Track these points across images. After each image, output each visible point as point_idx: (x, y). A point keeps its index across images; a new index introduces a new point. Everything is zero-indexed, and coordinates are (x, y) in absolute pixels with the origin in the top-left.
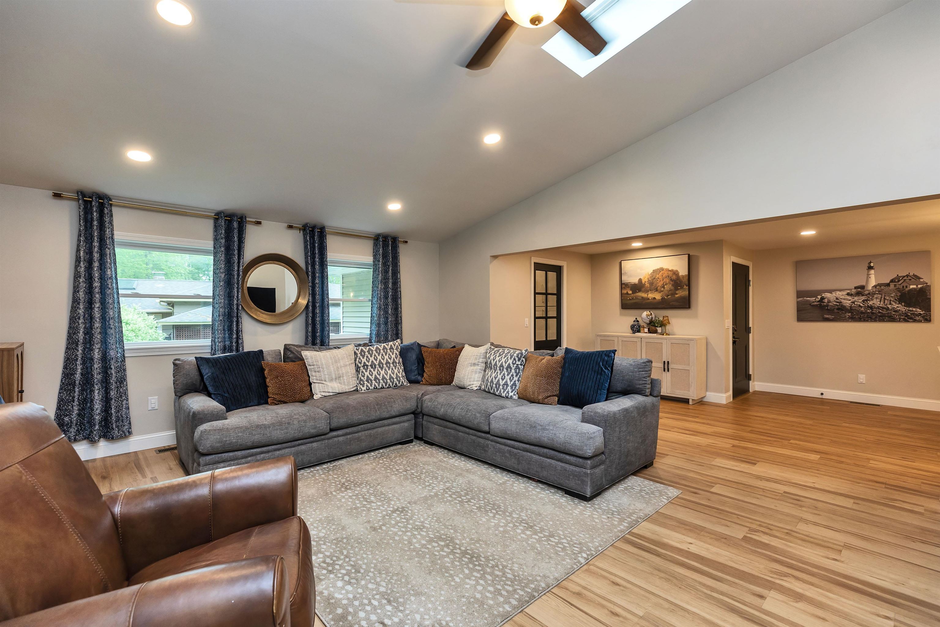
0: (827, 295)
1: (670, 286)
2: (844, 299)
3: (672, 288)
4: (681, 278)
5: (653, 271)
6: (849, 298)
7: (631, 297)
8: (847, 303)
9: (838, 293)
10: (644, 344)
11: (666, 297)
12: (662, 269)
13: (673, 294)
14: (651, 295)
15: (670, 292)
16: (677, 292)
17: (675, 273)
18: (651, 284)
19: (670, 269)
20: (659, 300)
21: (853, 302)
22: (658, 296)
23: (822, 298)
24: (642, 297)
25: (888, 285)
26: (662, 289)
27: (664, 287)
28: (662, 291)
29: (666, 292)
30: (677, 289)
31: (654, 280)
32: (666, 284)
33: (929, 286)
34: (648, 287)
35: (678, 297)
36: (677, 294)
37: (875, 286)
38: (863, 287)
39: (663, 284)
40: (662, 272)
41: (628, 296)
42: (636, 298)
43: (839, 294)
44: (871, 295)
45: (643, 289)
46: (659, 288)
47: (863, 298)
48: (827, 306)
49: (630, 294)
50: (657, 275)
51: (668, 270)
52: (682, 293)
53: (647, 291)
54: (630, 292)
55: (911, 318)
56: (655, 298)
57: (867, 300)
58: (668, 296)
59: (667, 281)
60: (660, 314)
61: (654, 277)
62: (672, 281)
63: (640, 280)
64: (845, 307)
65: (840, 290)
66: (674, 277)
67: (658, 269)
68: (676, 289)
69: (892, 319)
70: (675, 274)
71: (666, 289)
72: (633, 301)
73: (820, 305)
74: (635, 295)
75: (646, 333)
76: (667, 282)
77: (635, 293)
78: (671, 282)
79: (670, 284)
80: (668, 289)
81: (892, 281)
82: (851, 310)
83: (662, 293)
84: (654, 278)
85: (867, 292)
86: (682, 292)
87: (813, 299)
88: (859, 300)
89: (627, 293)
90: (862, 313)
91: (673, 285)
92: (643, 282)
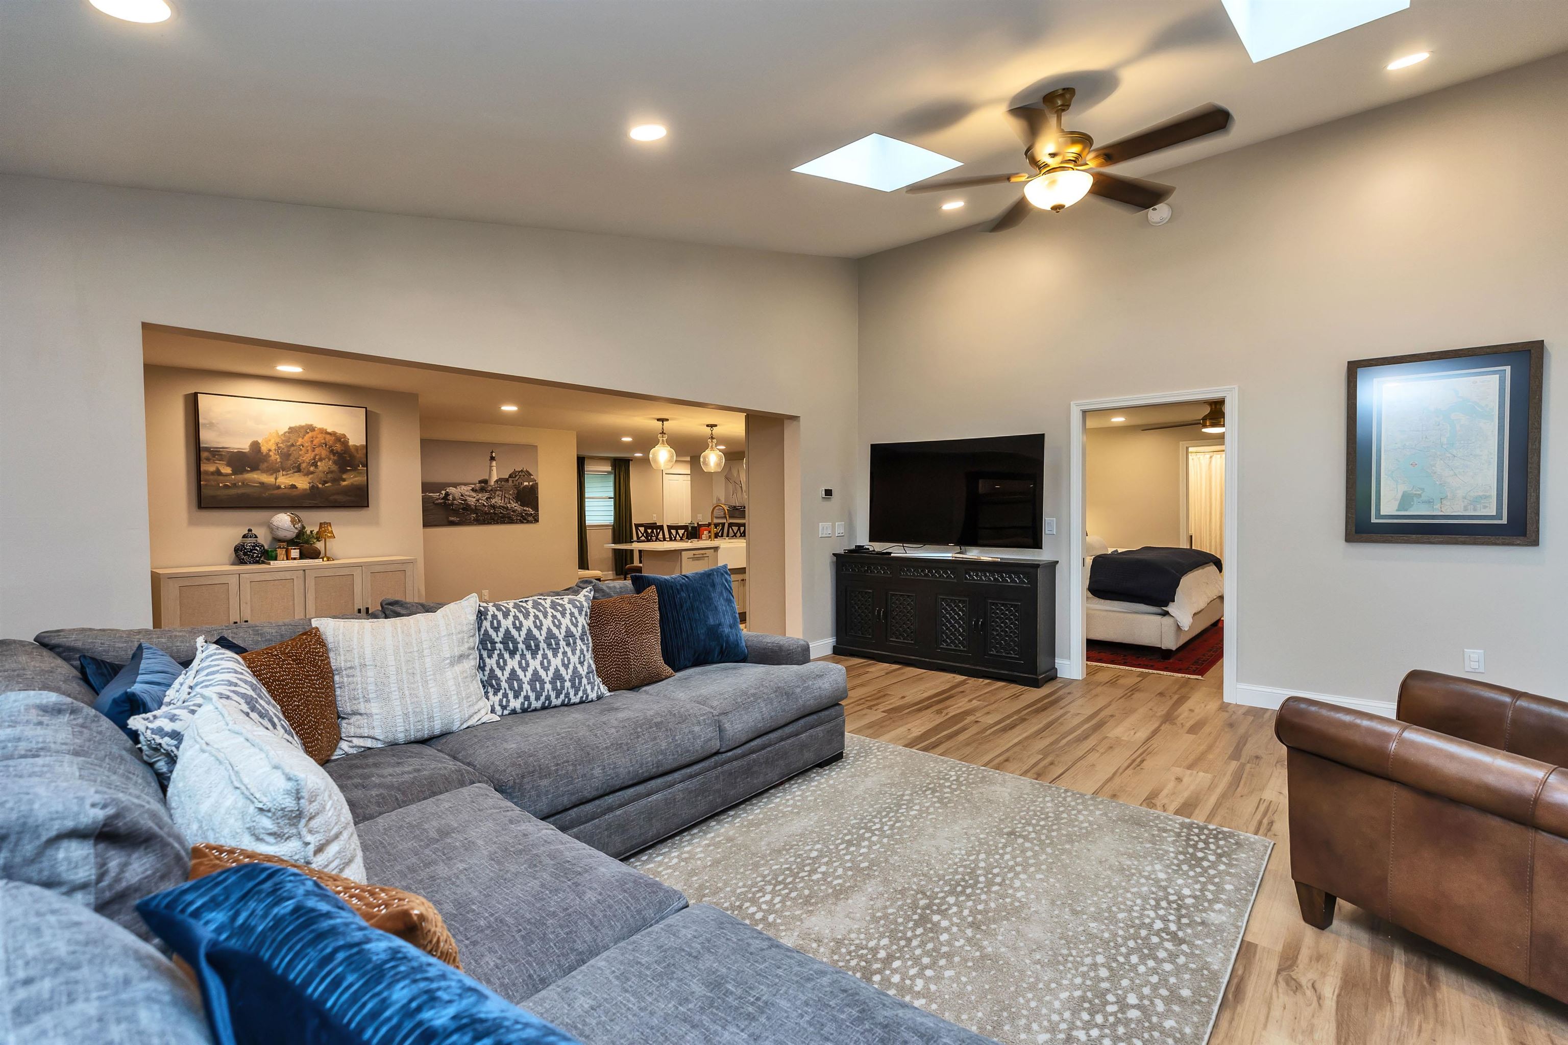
0: (451, 490)
1: (330, 462)
2: (469, 496)
3: (334, 468)
4: (353, 450)
5: (290, 428)
6: (474, 494)
7: (227, 481)
8: (472, 501)
9: (463, 487)
10: (311, 583)
11: (320, 486)
12: (311, 428)
13: (337, 480)
14: (284, 480)
15: (329, 476)
16: (344, 476)
17: (341, 439)
18: (286, 456)
19: (329, 430)
20: (306, 490)
21: (478, 500)
22: (302, 483)
23: (447, 494)
24: (262, 484)
25: (507, 480)
26: (312, 469)
27: (316, 466)
28: (312, 473)
29: (321, 475)
30: (346, 471)
31: (292, 448)
32: (321, 460)
33: (537, 484)
34: (276, 463)
35: (346, 486)
36: (344, 480)
37: (497, 481)
38: (485, 482)
39: (314, 459)
40: (311, 434)
41: (221, 478)
42: (245, 484)
43: (465, 490)
44: (494, 490)
45: (264, 466)
46: (304, 465)
47: (487, 495)
48: (452, 504)
49: (227, 475)
50: (300, 440)
51: (324, 432)
52: (350, 479)
53: (273, 470)
54: (227, 470)
55: (525, 519)
56: (294, 487)
57: (490, 498)
58: (326, 482)
59: (324, 453)
60: (312, 520)
61: (291, 441)
62: (334, 454)
63: (256, 446)
64: (470, 506)
65: (465, 484)
66: (338, 447)
67: (301, 427)
68: (343, 470)
69: (511, 521)
70: (340, 441)
71: (320, 468)
72: (233, 492)
73: (445, 503)
74: (240, 477)
75: (295, 559)
76: (323, 456)
77: (241, 473)
78: (332, 456)
79: (329, 459)
80: (326, 469)
81: (510, 476)
82: (476, 510)
83: (310, 476)
84: (293, 445)
85: (490, 488)
86: (355, 477)
87: (436, 495)
88: (483, 496)
89: (218, 473)
90: (486, 513)
91: (335, 462)
92: (264, 449)
